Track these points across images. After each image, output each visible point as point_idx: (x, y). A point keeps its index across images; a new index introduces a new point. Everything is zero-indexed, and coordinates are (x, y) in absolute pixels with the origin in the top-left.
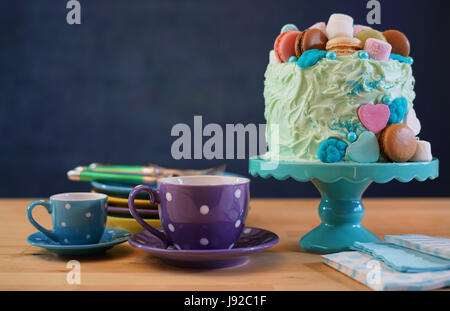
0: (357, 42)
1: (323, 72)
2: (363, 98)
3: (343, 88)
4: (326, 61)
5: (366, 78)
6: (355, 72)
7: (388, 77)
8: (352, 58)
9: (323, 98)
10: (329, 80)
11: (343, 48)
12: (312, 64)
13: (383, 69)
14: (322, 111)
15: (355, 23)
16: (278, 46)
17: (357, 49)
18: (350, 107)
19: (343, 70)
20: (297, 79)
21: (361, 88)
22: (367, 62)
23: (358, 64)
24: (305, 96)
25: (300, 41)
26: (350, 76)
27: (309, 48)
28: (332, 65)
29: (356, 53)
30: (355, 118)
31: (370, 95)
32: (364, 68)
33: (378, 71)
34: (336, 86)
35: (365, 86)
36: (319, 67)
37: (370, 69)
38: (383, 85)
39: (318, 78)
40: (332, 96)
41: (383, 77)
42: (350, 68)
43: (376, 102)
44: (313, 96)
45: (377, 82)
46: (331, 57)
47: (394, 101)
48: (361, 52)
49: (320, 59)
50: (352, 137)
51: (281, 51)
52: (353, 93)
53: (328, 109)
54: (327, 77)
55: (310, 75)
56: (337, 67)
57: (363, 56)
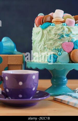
0: (63, 20)
1: (50, 30)
2: (64, 40)
3: (56, 36)
4: (51, 26)
5: (65, 33)
6: (61, 31)
7: (73, 33)
8: (60, 26)
9: (50, 40)
10: (51, 33)
11: (57, 22)
12: (46, 28)
13: (72, 30)
14: (49, 44)
15: (64, 13)
16: (36, 21)
17: (63, 22)
18: (59, 43)
19: (56, 30)
20: (41, 33)
21: (63, 36)
22: (65, 27)
23: (62, 28)
24: (43, 39)
25: (43, 19)
26: (59, 32)
27: (45, 22)
28: (53, 28)
29: (62, 24)
30: (61, 47)
31: (66, 39)
32: (64, 29)
33: (69, 30)
34: (54, 35)
35: (64, 36)
36: (48, 29)
37: (66, 29)
38: (71, 36)
39: (48, 33)
40: (53, 39)
41: (71, 32)
42: (59, 29)
43: (69, 41)
44: (46, 39)
45: (69, 34)
46: (53, 25)
47: (76, 41)
48: (64, 23)
49: (49, 26)
50: (59, 54)
51: (37, 23)
52: (60, 38)
53: (51, 44)
54: (51, 32)
55: (45, 32)
56: (54, 29)
57: (64, 25)
